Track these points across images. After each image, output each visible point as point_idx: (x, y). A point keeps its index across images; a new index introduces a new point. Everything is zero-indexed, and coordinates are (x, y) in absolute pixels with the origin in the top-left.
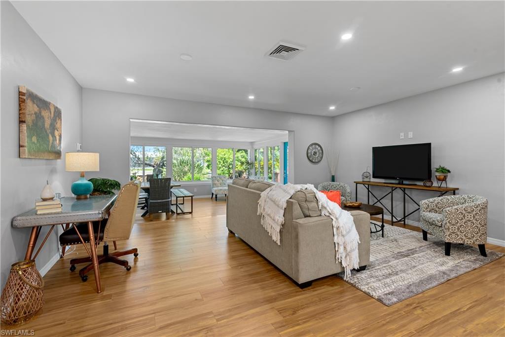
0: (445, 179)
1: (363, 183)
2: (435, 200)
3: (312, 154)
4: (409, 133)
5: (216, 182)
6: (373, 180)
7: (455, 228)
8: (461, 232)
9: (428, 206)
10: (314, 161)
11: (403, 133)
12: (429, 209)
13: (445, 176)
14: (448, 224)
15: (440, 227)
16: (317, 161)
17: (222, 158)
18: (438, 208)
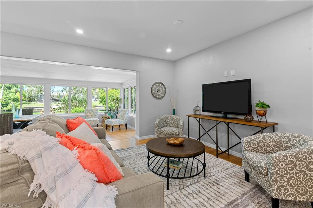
0: (264, 114)
1: (195, 116)
2: (257, 138)
3: (156, 91)
4: (232, 71)
5: (89, 114)
6: (203, 113)
7: (284, 180)
8: (291, 185)
9: (250, 144)
10: (157, 97)
11: (227, 72)
12: (250, 148)
13: (265, 111)
14: (276, 175)
15: (265, 175)
16: (160, 97)
17: (111, 96)
18: (260, 146)
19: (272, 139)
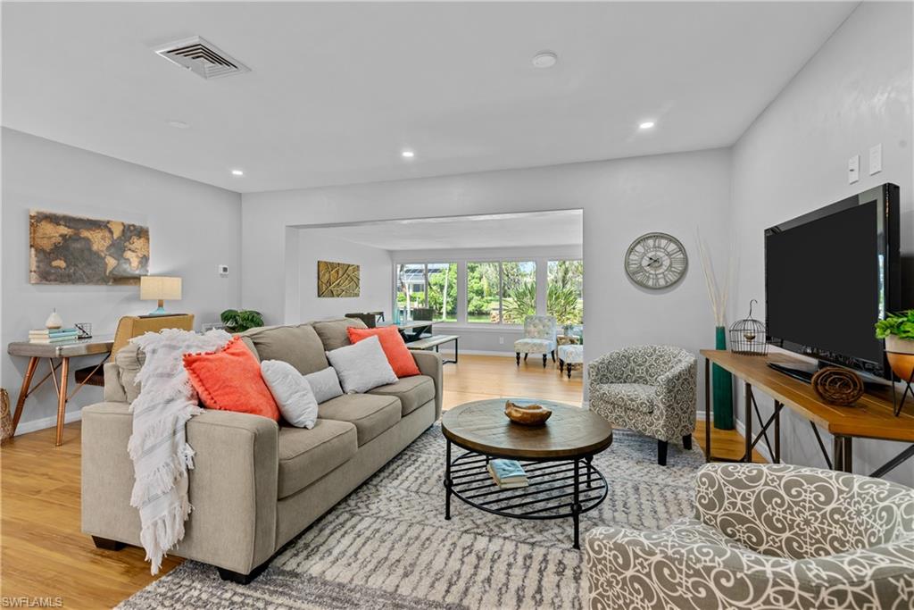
2: (758, 478)
3: (644, 263)
4: (871, 151)
10: (650, 283)
11: (857, 159)
12: (719, 514)
18: (769, 519)
19: (833, 505)
